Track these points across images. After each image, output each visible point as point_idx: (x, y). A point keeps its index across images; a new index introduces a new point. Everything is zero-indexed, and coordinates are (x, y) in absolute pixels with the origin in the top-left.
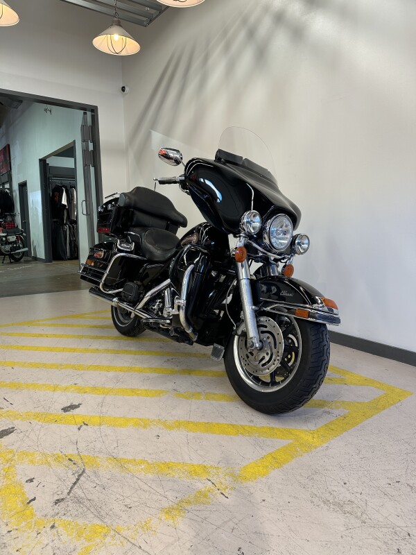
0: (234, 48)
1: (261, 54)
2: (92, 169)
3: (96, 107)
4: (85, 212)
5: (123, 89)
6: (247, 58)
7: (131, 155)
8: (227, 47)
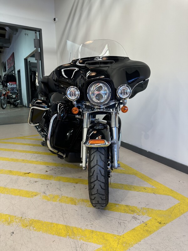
3: (41, 29)
5: (55, 19)
7: (59, 54)
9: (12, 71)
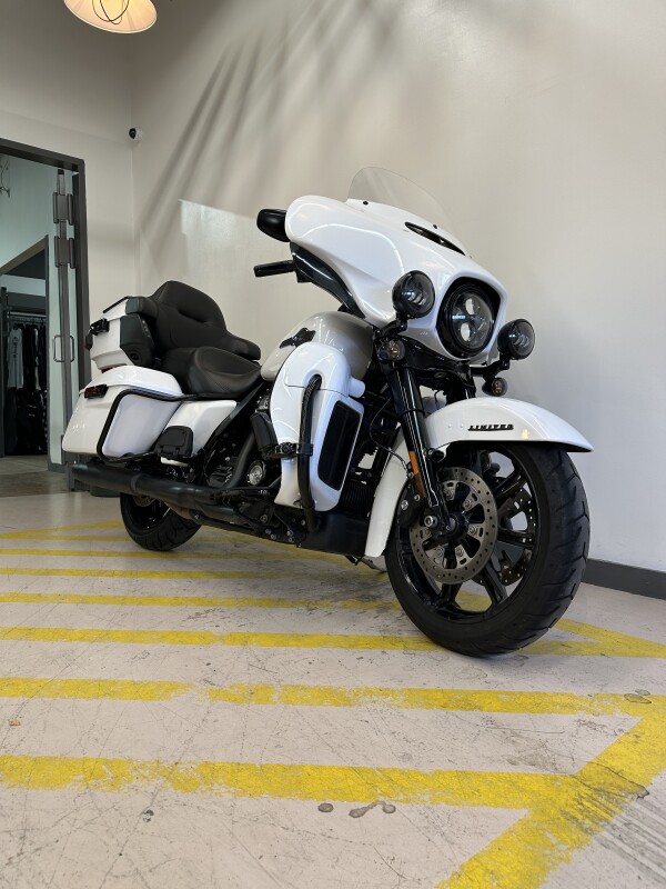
0: (334, 30)
1: (386, 34)
2: (71, 273)
3: (82, 162)
4: (59, 358)
5: (132, 133)
6: (360, 44)
7: (145, 249)
8: (321, 31)
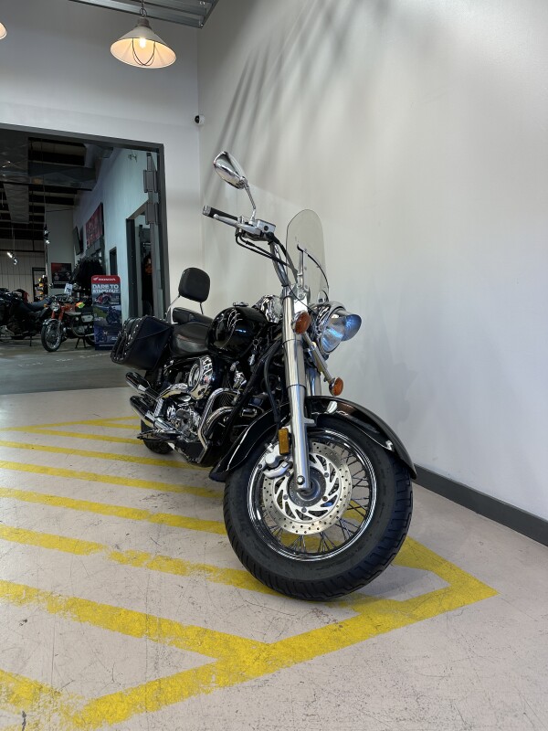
0: (310, 42)
3: (162, 146)
5: (197, 119)
9: (98, 251)
